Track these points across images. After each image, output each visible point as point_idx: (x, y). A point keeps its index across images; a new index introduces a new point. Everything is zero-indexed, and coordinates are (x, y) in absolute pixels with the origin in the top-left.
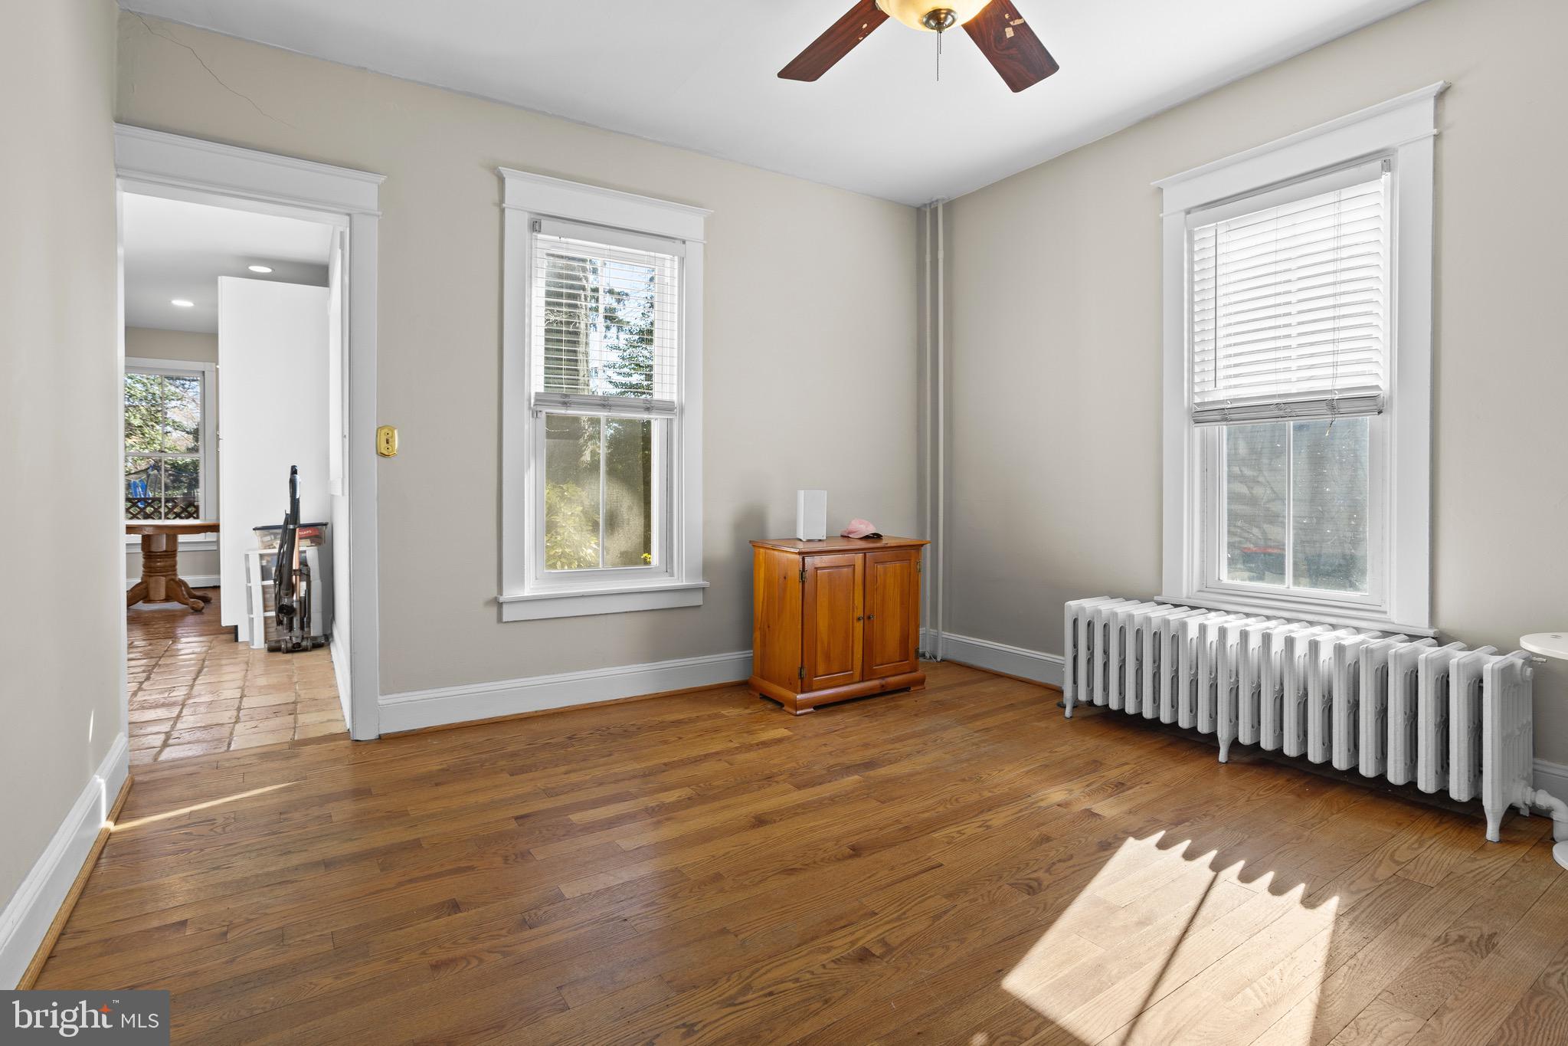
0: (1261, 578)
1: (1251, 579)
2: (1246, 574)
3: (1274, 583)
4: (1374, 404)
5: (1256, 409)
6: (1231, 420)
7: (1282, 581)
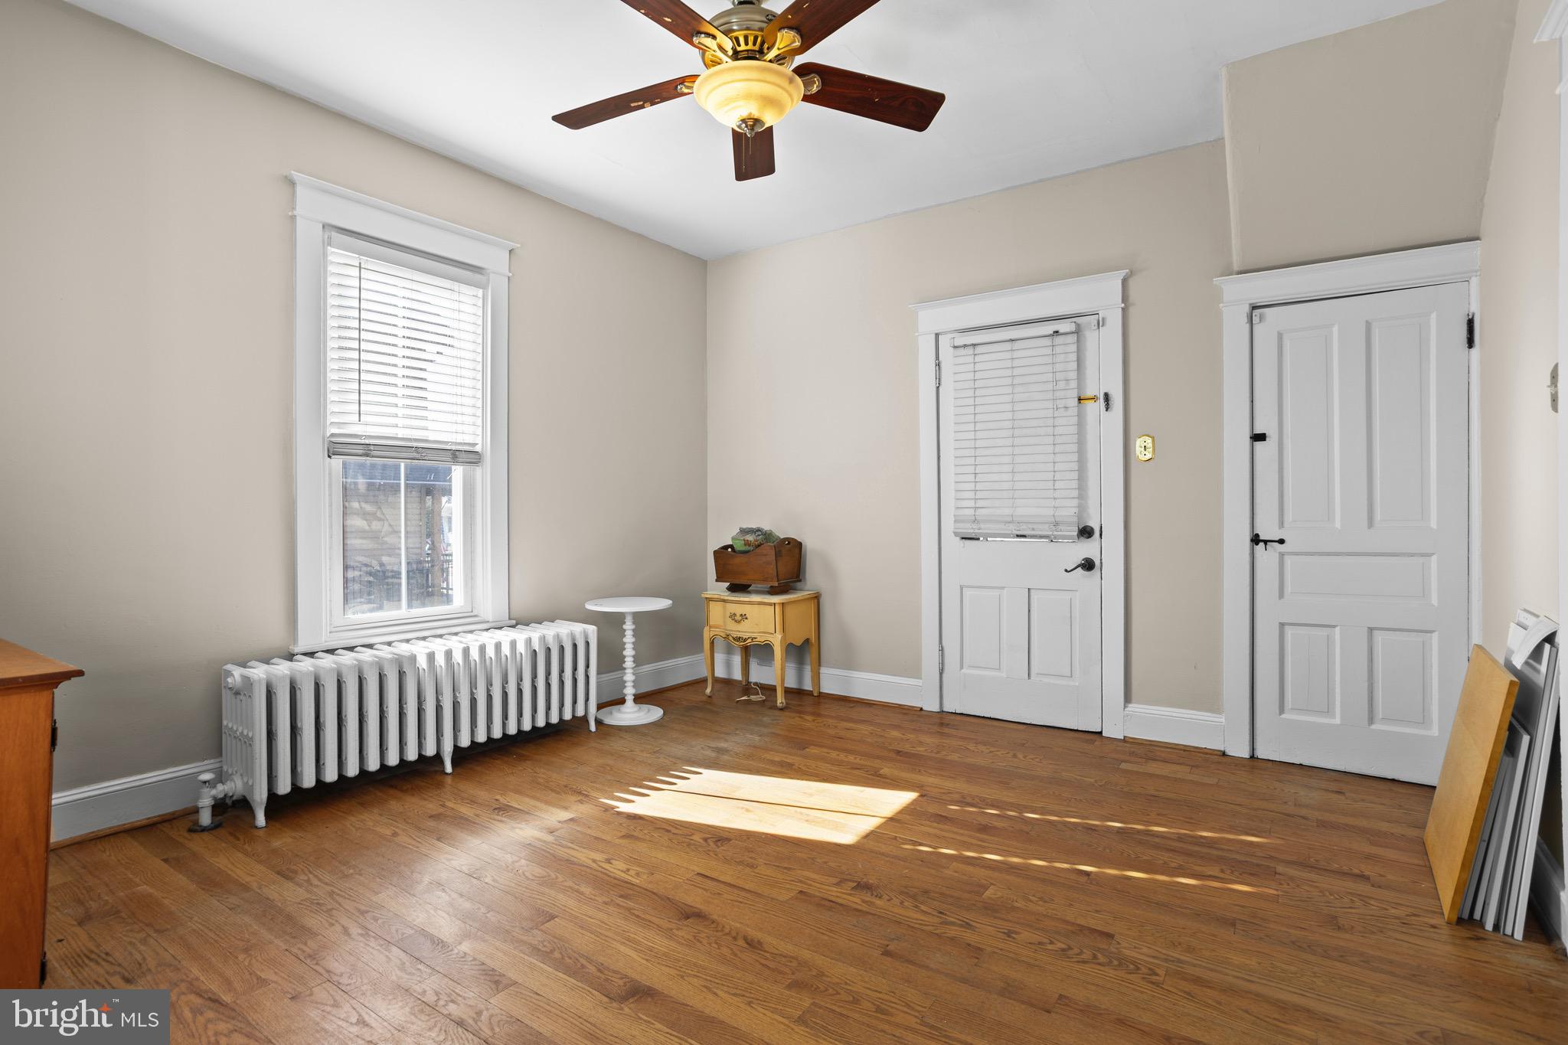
0: (380, 608)
1: (371, 610)
2: (366, 607)
3: (391, 610)
4: (471, 457)
5: (398, 449)
6: (373, 457)
7: (399, 607)
